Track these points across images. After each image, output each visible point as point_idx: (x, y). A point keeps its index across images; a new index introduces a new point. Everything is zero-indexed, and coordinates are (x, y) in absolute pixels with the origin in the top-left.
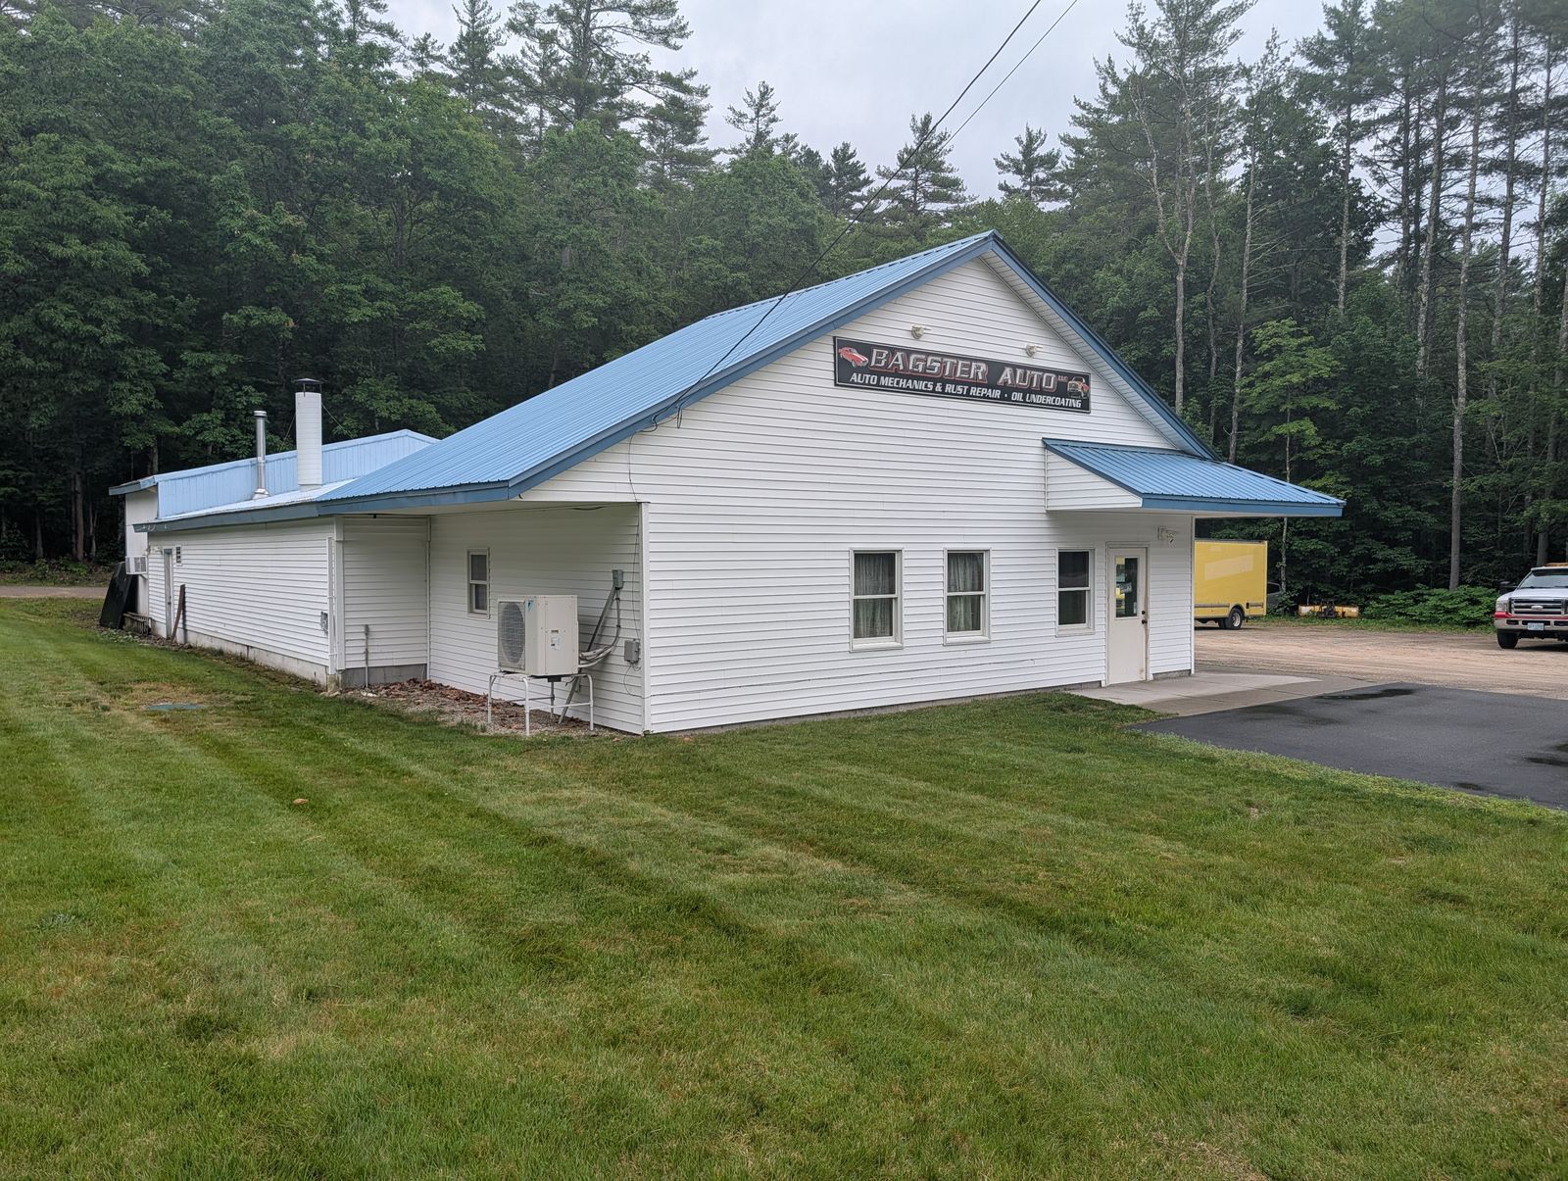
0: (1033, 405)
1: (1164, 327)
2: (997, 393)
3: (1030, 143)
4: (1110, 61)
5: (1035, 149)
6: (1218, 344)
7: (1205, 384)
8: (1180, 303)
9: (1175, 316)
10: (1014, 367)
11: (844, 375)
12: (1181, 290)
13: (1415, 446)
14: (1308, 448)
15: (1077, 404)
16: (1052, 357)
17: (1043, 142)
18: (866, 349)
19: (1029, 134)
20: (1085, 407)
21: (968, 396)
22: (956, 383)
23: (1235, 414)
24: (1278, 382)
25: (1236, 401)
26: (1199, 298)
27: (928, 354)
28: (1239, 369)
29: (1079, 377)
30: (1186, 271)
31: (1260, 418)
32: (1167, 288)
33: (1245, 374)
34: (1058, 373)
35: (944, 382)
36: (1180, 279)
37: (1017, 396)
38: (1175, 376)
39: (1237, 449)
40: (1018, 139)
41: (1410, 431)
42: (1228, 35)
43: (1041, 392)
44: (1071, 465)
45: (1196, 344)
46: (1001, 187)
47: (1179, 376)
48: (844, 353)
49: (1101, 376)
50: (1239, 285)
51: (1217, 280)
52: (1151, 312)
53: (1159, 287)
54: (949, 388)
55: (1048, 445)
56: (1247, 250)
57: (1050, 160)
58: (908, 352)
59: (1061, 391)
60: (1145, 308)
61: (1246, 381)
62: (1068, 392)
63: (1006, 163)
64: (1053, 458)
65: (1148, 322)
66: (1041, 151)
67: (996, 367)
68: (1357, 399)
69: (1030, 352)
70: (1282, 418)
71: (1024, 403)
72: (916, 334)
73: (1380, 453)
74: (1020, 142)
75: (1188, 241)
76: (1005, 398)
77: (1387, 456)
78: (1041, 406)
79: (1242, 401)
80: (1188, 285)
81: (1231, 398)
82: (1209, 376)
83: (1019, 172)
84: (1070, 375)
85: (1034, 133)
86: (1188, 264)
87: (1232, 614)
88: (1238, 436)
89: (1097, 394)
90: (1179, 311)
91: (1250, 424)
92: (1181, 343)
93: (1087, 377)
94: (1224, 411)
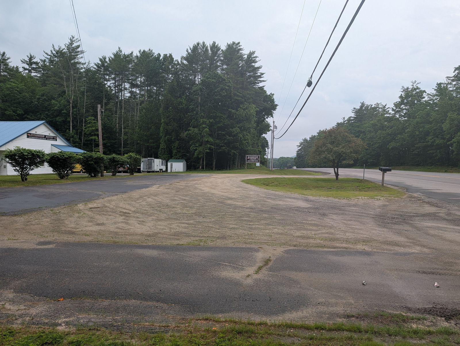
0: (50, 140)
1: (68, 115)
2: (46, 139)
3: (31, 58)
4: (53, 45)
5: (33, 60)
6: (79, 119)
7: (77, 126)
8: (71, 110)
9: (70, 112)
10: (48, 136)
11: (28, 137)
12: (71, 107)
13: (116, 142)
14: (97, 142)
15: (55, 140)
16: (52, 135)
17: (35, 58)
18: (30, 134)
19: (31, 55)
20: (56, 140)
21: (42, 139)
22: (41, 138)
23: (83, 134)
24: (91, 129)
25: (83, 131)
26: (75, 110)
27: (37, 134)
28: (84, 125)
29: (55, 137)
30: (72, 104)
31: (88, 135)
32: (68, 107)
33: (85, 126)
34: (53, 136)
35: (39, 138)
36: (71, 105)
37: (48, 139)
38: (70, 125)
39: (84, 140)
40: (27, 56)
41: (115, 139)
42: (80, 57)
43: (51, 139)
44: (55, 147)
45: (74, 119)
46: (23, 68)
47: (71, 125)
48: (28, 134)
49: (58, 137)
50: (83, 108)
51: (79, 107)
52: (65, 111)
53: (66, 106)
54: (40, 138)
55: (52, 145)
56: (85, 102)
57: (37, 63)
58: (35, 134)
59: (53, 139)
60: (63, 110)
61: (85, 127)
62: (54, 139)
63: (24, 61)
64: (53, 146)
65: (64, 113)
66: (34, 60)
67: (45, 136)
68: (105, 133)
69: (49, 134)
70: (92, 136)
71: (49, 140)
72: (36, 132)
73: (109, 143)
74: (28, 57)
75: (72, 98)
76: (47, 139)
77: (111, 144)
78: (51, 140)
79: (84, 131)
80: (72, 106)
81: (82, 130)
82: (77, 125)
83: (28, 64)
84: (54, 137)
85: (32, 55)
86: (73, 102)
87: (81, 171)
88: (84, 138)
89: (58, 139)
90: (71, 112)
91: (86, 136)
92: (71, 118)
93: (56, 137)
94: (81, 133)
